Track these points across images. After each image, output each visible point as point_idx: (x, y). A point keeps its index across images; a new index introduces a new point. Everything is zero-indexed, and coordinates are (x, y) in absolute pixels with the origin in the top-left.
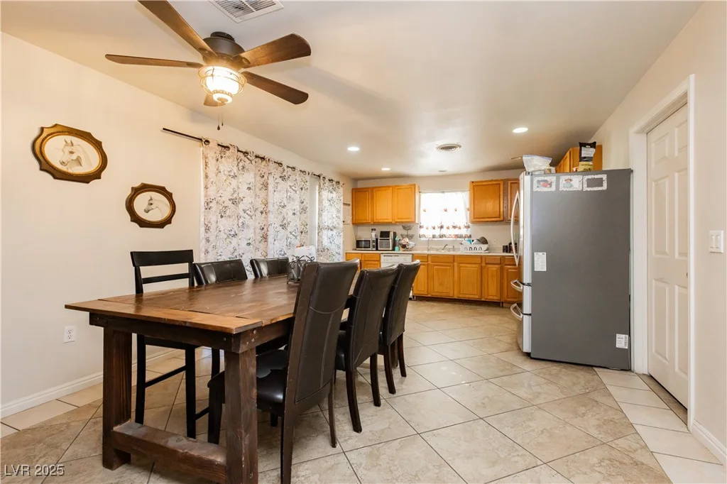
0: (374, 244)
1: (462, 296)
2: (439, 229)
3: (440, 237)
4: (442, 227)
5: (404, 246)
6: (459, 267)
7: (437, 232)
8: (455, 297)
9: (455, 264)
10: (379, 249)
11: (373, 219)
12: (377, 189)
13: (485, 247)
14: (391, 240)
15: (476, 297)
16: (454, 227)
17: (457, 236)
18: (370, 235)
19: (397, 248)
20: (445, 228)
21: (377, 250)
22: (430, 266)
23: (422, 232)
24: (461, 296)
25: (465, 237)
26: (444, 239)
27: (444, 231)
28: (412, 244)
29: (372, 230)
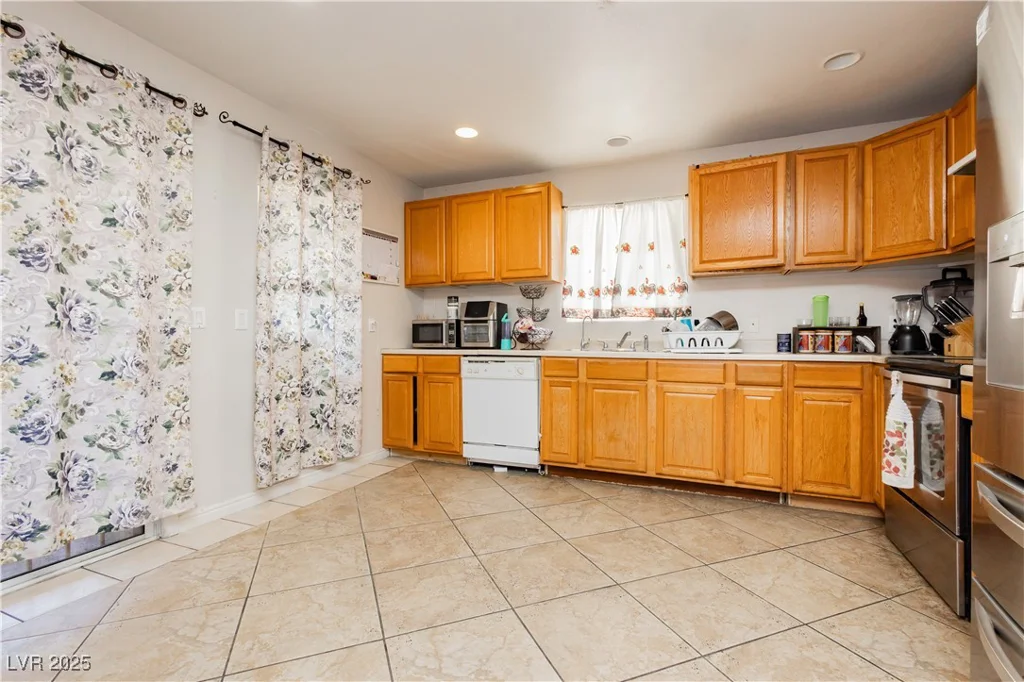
0: (453, 332)
1: (669, 472)
2: (609, 297)
3: (613, 315)
4: (616, 291)
5: (523, 338)
6: (661, 393)
7: (606, 303)
8: (652, 474)
9: (652, 383)
10: (464, 344)
11: (449, 272)
12: (459, 200)
13: (730, 337)
14: (491, 323)
15: (710, 476)
16: (648, 290)
17: (655, 313)
18: (442, 310)
19: (505, 342)
20: (624, 292)
21: (459, 346)
22: (582, 390)
23: (569, 302)
24: (666, 470)
25: (677, 315)
26: (622, 319)
27: (624, 300)
28: (541, 330)
29: (450, 298)
